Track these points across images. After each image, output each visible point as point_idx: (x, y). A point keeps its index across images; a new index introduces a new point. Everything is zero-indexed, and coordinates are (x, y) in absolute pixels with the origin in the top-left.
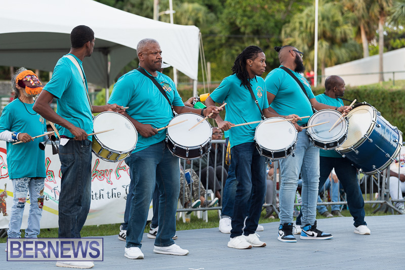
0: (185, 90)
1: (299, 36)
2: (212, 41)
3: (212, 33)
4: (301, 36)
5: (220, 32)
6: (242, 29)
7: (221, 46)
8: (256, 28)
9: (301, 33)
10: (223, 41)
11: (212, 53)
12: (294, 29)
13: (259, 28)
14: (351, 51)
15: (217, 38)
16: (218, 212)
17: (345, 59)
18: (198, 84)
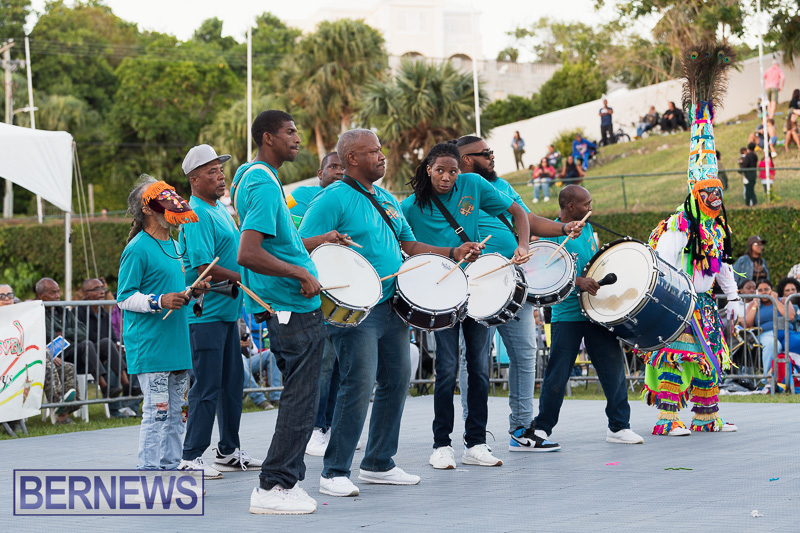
0: (54, 227)
1: (225, 144)
2: (95, 153)
3: (95, 140)
4: (227, 143)
5: (108, 139)
6: (141, 134)
7: (109, 159)
8: (161, 132)
9: (228, 139)
10: (112, 152)
11: (96, 170)
12: (218, 133)
13: (166, 132)
14: (302, 165)
15: (102, 148)
16: (104, 407)
17: (293, 177)
18: (72, 217)
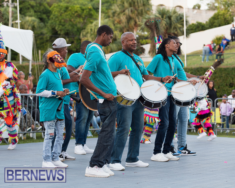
0: (26, 66)
1: (90, 36)
2: (42, 39)
3: (42, 34)
4: (91, 36)
5: (47, 33)
6: (59, 32)
7: (47, 41)
8: (66, 31)
9: (91, 35)
10: (48, 39)
11: (42, 45)
12: (88, 33)
13: (68, 32)
14: (119, 45)
15: (45, 37)
16: (42, 134)
17: (115, 50)
18: (32, 62)
